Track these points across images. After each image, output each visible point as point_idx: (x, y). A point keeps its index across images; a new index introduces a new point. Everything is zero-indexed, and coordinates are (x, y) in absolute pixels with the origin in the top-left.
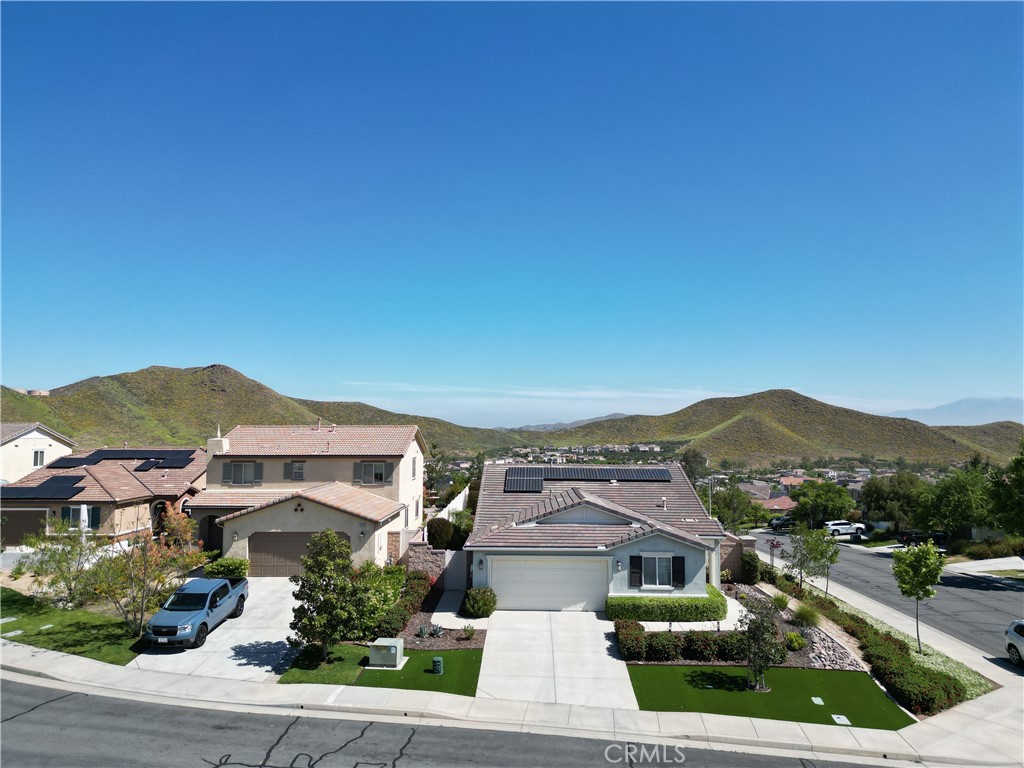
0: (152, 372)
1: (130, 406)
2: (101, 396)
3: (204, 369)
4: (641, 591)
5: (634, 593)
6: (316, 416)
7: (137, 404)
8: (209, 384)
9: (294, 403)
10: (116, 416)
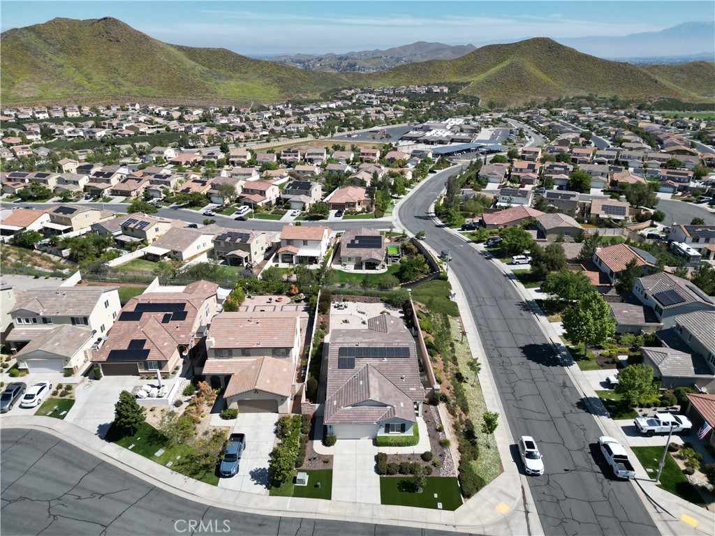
0: (57, 23)
1: (50, 55)
2: (25, 47)
3: (99, 21)
6: (193, 63)
7: (55, 54)
8: (104, 34)
9: (172, 49)
10: (42, 65)
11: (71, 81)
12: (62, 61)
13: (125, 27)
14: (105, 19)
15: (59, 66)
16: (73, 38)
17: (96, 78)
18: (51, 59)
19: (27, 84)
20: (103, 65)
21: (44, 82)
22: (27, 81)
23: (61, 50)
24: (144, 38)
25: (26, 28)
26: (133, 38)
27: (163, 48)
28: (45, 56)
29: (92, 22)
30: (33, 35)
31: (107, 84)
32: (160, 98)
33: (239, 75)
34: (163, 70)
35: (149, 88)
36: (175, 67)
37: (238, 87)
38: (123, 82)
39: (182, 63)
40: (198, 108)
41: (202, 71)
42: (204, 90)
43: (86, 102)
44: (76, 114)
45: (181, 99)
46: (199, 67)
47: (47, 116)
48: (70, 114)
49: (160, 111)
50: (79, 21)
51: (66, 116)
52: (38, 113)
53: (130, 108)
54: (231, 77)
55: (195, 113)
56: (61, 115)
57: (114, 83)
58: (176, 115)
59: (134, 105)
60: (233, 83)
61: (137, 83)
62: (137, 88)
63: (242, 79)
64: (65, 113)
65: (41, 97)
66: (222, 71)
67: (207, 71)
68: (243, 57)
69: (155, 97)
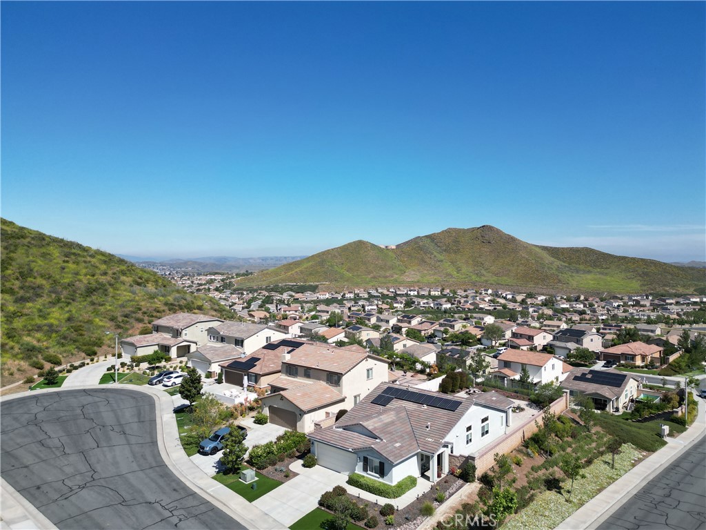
0: (448, 232)
1: (435, 253)
2: (421, 248)
3: (478, 228)
6: (552, 259)
7: (440, 253)
8: (480, 238)
9: (537, 249)
10: (428, 260)
11: (444, 272)
12: (442, 258)
13: (498, 231)
14: (483, 226)
15: (439, 261)
16: (456, 242)
17: (464, 269)
18: (435, 256)
19: (413, 273)
20: (473, 261)
21: (425, 272)
22: (414, 271)
23: (445, 250)
24: (512, 240)
25: (426, 236)
26: (502, 240)
27: (527, 247)
28: (432, 254)
29: (473, 230)
30: (429, 240)
31: (471, 274)
32: (512, 286)
33: (599, 270)
34: (521, 264)
35: (505, 278)
36: (533, 261)
37: (595, 279)
38: (485, 273)
39: (542, 259)
40: (543, 294)
41: (560, 266)
42: (556, 281)
43: (449, 286)
44: (437, 293)
45: (531, 287)
46: (558, 263)
47: (416, 293)
48: (433, 293)
49: (506, 295)
50: (464, 229)
51: (429, 294)
52: (410, 291)
53: (483, 292)
54: (589, 272)
55: (539, 299)
56: (426, 293)
57: (477, 274)
58: (519, 298)
59: (487, 290)
60: (589, 276)
61: (496, 275)
62: (495, 278)
63: (600, 273)
64: (430, 291)
65: (418, 282)
66: (582, 267)
67: (566, 266)
68: (606, 254)
69: (508, 285)
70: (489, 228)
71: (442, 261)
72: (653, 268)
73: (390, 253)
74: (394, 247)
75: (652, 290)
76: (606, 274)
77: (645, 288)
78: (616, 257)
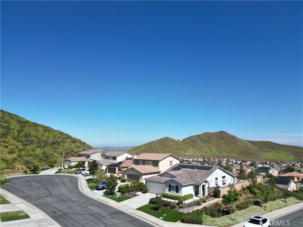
0: (205, 134)
2: (193, 141)
4: (171, 192)
5: (169, 193)
6: (253, 146)
7: (202, 143)
8: (220, 137)
9: (246, 142)
10: (197, 146)
11: (204, 151)
12: (203, 145)
13: (227, 134)
14: (220, 132)
15: (202, 146)
16: (209, 138)
17: (213, 150)
18: (200, 144)
19: (190, 151)
20: (217, 146)
21: (196, 151)
22: (191, 150)
23: (204, 142)
24: (234, 137)
25: (196, 136)
26: (230, 137)
27: (240, 140)
28: (199, 143)
29: (216, 133)
30: (197, 137)
31: (216, 152)
32: (235, 157)
33: (275, 151)
34: (239, 148)
35: (232, 154)
36: (244, 147)
37: (273, 155)
38: (223, 152)
39: (248, 146)
40: (250, 161)
41: (256, 149)
42: (255, 155)
43: (206, 157)
44: (202, 160)
45: (244, 158)
46: (255, 148)
47: (192, 160)
48: (199, 160)
49: (233, 161)
50: (212, 133)
51: (198, 160)
52: (189, 159)
53: (222, 160)
54: (270, 152)
55: (248, 163)
56: (196, 160)
57: (219, 152)
58: (239, 162)
59: (224, 159)
60: (270, 154)
61: (228, 152)
62: (227, 154)
63: (275, 152)
64: (198, 159)
65: (193, 155)
66: (267, 150)
67: (259, 149)
68: (277, 144)
69: (233, 157)
70: (224, 132)
71: (203, 146)
72: (299, 150)
73: (180, 143)
74: (181, 140)
75: (300, 159)
76: (278, 153)
77: (297, 159)
78: (282, 145)
